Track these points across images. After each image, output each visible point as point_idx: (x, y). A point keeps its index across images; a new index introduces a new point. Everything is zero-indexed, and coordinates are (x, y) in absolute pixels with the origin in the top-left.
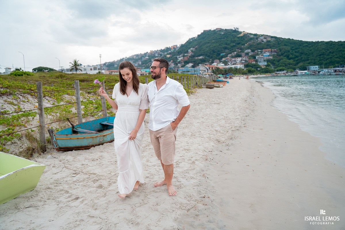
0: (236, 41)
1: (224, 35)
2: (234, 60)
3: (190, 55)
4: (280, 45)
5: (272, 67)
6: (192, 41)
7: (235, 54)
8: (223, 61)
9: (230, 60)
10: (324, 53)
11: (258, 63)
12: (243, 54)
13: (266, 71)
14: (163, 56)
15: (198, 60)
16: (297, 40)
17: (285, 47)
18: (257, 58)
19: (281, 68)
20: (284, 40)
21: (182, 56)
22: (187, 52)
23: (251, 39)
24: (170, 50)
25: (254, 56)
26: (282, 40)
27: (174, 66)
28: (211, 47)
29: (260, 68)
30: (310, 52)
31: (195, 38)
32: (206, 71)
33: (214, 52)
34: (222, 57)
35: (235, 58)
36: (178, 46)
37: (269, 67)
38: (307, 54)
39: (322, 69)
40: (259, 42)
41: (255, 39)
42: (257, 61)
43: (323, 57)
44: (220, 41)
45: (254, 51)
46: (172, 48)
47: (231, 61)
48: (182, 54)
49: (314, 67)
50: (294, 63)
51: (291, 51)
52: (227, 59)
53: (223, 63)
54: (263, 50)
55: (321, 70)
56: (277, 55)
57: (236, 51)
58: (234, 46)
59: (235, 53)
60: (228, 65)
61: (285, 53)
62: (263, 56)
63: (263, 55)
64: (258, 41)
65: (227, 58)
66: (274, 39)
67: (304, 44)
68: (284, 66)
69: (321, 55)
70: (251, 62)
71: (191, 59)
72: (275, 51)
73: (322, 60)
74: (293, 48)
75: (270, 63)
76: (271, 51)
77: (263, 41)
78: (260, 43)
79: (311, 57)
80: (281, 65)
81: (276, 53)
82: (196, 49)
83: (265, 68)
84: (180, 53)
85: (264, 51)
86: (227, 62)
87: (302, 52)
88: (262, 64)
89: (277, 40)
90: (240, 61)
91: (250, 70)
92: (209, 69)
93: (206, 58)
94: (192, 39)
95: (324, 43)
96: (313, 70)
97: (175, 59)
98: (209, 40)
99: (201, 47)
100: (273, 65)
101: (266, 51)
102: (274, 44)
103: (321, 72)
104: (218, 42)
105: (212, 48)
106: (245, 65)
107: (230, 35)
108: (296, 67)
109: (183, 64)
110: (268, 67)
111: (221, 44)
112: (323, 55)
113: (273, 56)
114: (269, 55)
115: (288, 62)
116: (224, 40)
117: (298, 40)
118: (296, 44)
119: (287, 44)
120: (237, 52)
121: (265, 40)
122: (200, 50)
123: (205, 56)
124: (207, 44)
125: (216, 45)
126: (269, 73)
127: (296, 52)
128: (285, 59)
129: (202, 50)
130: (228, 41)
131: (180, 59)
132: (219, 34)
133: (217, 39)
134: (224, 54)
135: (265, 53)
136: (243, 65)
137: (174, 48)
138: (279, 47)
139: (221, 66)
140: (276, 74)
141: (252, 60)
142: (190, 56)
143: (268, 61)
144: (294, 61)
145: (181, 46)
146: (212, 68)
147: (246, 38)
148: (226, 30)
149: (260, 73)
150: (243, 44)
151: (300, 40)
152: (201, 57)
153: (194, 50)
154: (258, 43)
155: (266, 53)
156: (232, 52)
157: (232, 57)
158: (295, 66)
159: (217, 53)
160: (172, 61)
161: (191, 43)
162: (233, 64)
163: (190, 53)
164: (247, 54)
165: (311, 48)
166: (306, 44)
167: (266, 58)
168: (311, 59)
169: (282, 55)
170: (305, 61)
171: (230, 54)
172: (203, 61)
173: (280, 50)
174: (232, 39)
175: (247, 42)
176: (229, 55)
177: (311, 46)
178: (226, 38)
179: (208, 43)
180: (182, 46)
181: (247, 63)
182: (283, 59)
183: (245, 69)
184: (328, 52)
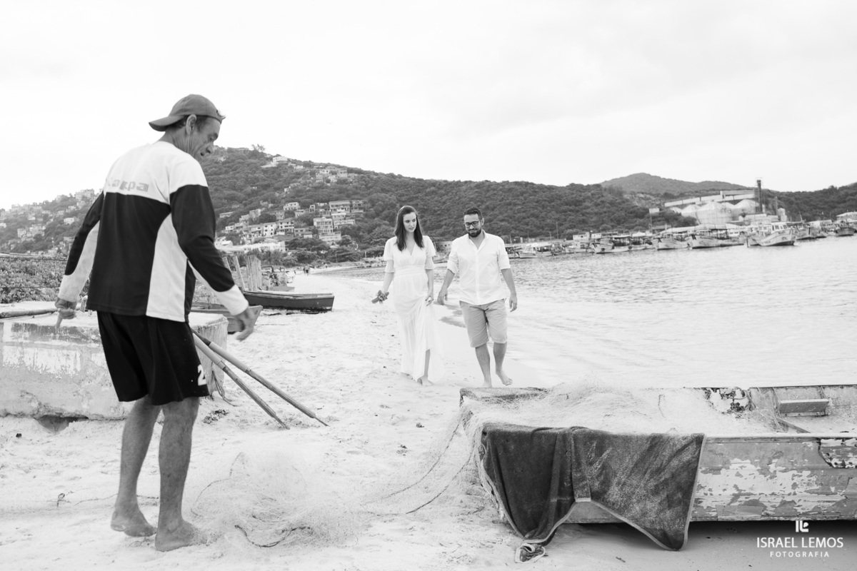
0: (258, 181)
1: (227, 165)
2: (257, 229)
4: (371, 190)
5: (356, 246)
7: (260, 214)
8: (227, 233)
9: (245, 231)
11: (321, 237)
12: (280, 215)
13: (341, 257)
14: (52, 220)
16: (411, 177)
17: (383, 195)
18: (315, 224)
19: (377, 248)
20: (379, 178)
23: (298, 175)
24: (74, 204)
25: (309, 220)
26: (375, 177)
29: (327, 250)
30: (443, 208)
34: (225, 223)
35: (259, 224)
36: (95, 193)
37: (349, 246)
38: (435, 211)
40: (319, 183)
41: (309, 175)
42: (315, 232)
44: (218, 181)
45: (308, 207)
46: (79, 198)
47: (250, 232)
52: (237, 228)
53: (227, 239)
54: (331, 204)
56: (366, 215)
57: (260, 206)
58: (254, 193)
59: (259, 211)
60: (243, 243)
61: (383, 210)
62: (330, 220)
63: (331, 217)
64: (317, 181)
65: (237, 225)
66: (356, 175)
67: (427, 188)
70: (303, 235)
72: (359, 205)
74: (403, 199)
75: (349, 237)
76: (351, 206)
77: (328, 181)
78: (321, 187)
79: (446, 219)
80: (378, 240)
81: (361, 211)
83: (338, 249)
85: (332, 206)
86: (238, 235)
87: (425, 207)
88: (331, 239)
89: (363, 177)
90: (273, 232)
91: (303, 256)
95: (472, 185)
100: (357, 242)
101: (337, 206)
102: (357, 188)
106: (286, 243)
107: (243, 163)
110: (344, 247)
113: (356, 217)
114: (346, 216)
116: (227, 176)
117: (413, 179)
118: (409, 189)
119: (387, 188)
120: (264, 209)
121: (333, 179)
126: (349, 262)
130: (237, 179)
132: (213, 160)
134: (229, 214)
135: (335, 210)
136: (283, 243)
137: (84, 198)
138: (369, 194)
139: (225, 246)
140: (367, 262)
141: (304, 229)
143: (344, 231)
147: (284, 172)
148: (230, 150)
149: (328, 263)
150: (279, 189)
151: (417, 178)
154: (315, 185)
155: (338, 211)
156: (252, 209)
157: (252, 222)
162: (256, 242)
164: (290, 214)
165: (445, 198)
166: (433, 188)
167: (339, 224)
168: (445, 225)
169: (378, 214)
170: (432, 229)
171: (245, 214)
173: (373, 203)
174: (247, 176)
175: (287, 183)
176: (243, 218)
177: (442, 191)
178: (231, 173)
181: (291, 238)
182: (380, 225)
183: (289, 253)
184: (483, 206)
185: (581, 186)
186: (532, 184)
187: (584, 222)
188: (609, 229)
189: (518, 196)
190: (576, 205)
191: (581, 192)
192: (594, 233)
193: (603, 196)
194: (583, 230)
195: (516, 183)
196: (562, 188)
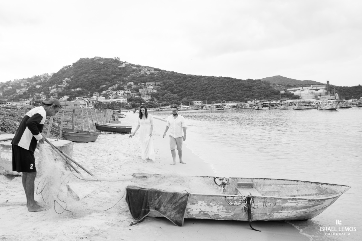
0: (117, 72)
1: (104, 65)
2: (116, 93)
3: (64, 86)
4: (164, 78)
5: (156, 102)
6: (67, 70)
7: (117, 87)
8: (103, 94)
9: (111, 93)
10: (207, 88)
11: (142, 97)
12: (125, 87)
13: (150, 106)
14: (31, 86)
15: (74, 92)
17: (169, 80)
18: (140, 91)
19: (165, 102)
20: (168, 73)
21: (55, 87)
22: (61, 83)
23: (134, 70)
24: (40, 80)
25: (137, 90)
26: (166, 73)
27: (46, 98)
28: (89, 77)
29: (144, 103)
30: (194, 87)
31: (70, 67)
32: (87, 105)
33: (93, 83)
34: (102, 90)
35: (117, 90)
36: (49, 75)
38: (190, 88)
39: (205, 104)
40: (142, 74)
41: (138, 71)
42: (140, 95)
43: (206, 92)
45: (137, 84)
46: (42, 77)
47: (113, 94)
48: (55, 85)
49: (198, 102)
50: (179, 97)
51: (175, 85)
52: (107, 92)
53: (103, 97)
54: (147, 83)
55: (203, 105)
56: (161, 89)
57: (117, 83)
58: (115, 78)
59: (117, 85)
60: (110, 99)
61: (169, 87)
62: (146, 90)
65: (107, 91)
66: (158, 72)
67: (187, 78)
68: (168, 101)
69: (204, 90)
70: (135, 96)
71: (65, 90)
72: (159, 84)
73: (205, 95)
74: (177, 82)
75: (154, 98)
76: (155, 84)
77: (146, 74)
78: (143, 76)
79: (195, 92)
80: (166, 99)
81: (160, 87)
82: (72, 79)
83: (149, 103)
84: (52, 83)
86: (107, 95)
87: (186, 86)
88: (146, 98)
89: (161, 72)
90: (122, 94)
91: (134, 105)
92: (89, 103)
93: (83, 90)
94: (66, 67)
95: (207, 78)
96: (197, 105)
97: (46, 91)
98: (87, 70)
99: (77, 78)
100: (157, 100)
101: (149, 84)
102: (158, 77)
103: (204, 107)
104: (97, 73)
105: (91, 79)
106: (128, 99)
107: (111, 65)
108: (181, 101)
109: (57, 96)
110: (152, 102)
111: (101, 75)
112: (206, 90)
113: (157, 89)
114: (153, 89)
115: (172, 97)
116: (104, 70)
117: (182, 74)
118: (180, 78)
119: (171, 77)
120: (119, 84)
121: (148, 73)
122: (77, 81)
123: (83, 88)
124: (84, 74)
125: (95, 76)
126: (153, 108)
127: (180, 86)
128: (169, 94)
129: (79, 80)
130: (108, 71)
131: (53, 91)
132: (98, 63)
133: (96, 69)
134: (104, 86)
135: (148, 86)
136: (126, 99)
137: (44, 77)
138: (163, 80)
139: (102, 99)
140: (161, 108)
141: (135, 94)
142: (64, 88)
143: (152, 95)
144: (178, 96)
145: (53, 75)
146: (93, 102)
147: (128, 69)
148: (106, 59)
150: (126, 76)
151: (183, 74)
152: (78, 89)
153: (69, 81)
154: (140, 75)
155: (150, 86)
156: (114, 84)
157: (114, 90)
158: (179, 100)
159: (97, 85)
160: (43, 93)
161: (66, 72)
162: (115, 98)
163: (65, 85)
164: (130, 87)
165: (195, 83)
166: (190, 78)
167: (150, 92)
168: (194, 94)
169: (166, 88)
170: (189, 96)
171: (111, 86)
172: (80, 94)
173: (164, 83)
174: (112, 70)
175: (129, 74)
176: (110, 88)
177: (194, 80)
179: (86, 73)
180: (55, 75)
181: (130, 97)
182: (167, 93)
183: (128, 104)
184: (211, 87)
185: (252, 80)
186: (232, 78)
187: (253, 95)
188: (263, 99)
189: (226, 83)
190: (250, 88)
191: (252, 83)
192: (256, 100)
193: (261, 85)
194: (252, 99)
195: (225, 78)
196: (244, 81)
